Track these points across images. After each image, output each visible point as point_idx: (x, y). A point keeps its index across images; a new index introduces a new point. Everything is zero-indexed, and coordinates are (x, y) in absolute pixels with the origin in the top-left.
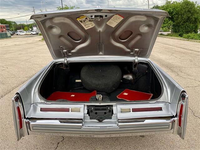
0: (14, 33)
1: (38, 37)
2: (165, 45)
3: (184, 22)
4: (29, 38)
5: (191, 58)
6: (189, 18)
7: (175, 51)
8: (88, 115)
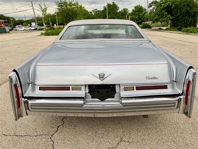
0: (13, 29)
1: (36, 32)
2: (164, 38)
3: (183, 16)
4: (28, 33)
5: (191, 50)
6: (188, 11)
7: (175, 43)
8: (89, 94)
